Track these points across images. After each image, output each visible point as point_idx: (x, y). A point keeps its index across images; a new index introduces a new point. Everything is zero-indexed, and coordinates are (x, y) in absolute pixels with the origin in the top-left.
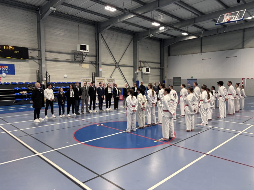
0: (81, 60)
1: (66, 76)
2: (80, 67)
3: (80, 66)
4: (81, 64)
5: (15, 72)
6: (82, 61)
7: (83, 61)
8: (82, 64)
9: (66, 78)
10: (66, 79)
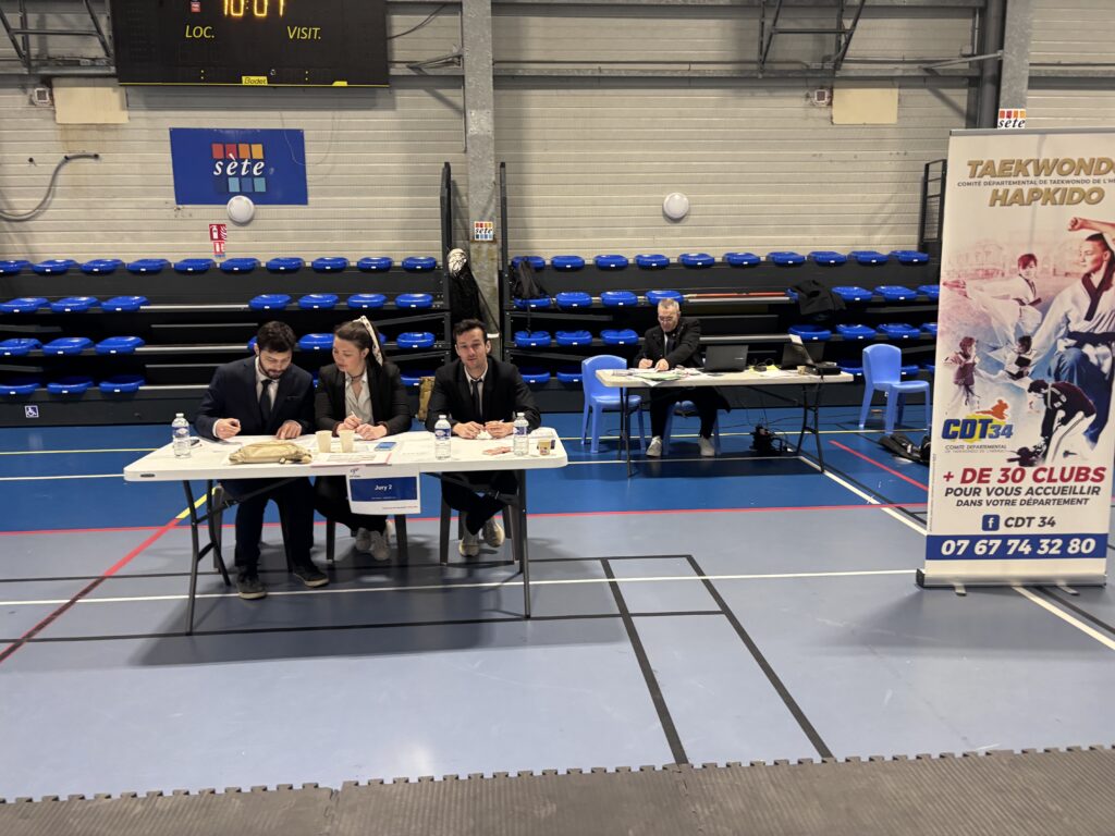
0: (826, 59)
1: (676, 202)
2: (807, 118)
3: (815, 112)
4: (821, 97)
5: (310, 188)
6: (829, 66)
7: (837, 67)
8: (836, 91)
9: (676, 220)
10: (677, 228)
